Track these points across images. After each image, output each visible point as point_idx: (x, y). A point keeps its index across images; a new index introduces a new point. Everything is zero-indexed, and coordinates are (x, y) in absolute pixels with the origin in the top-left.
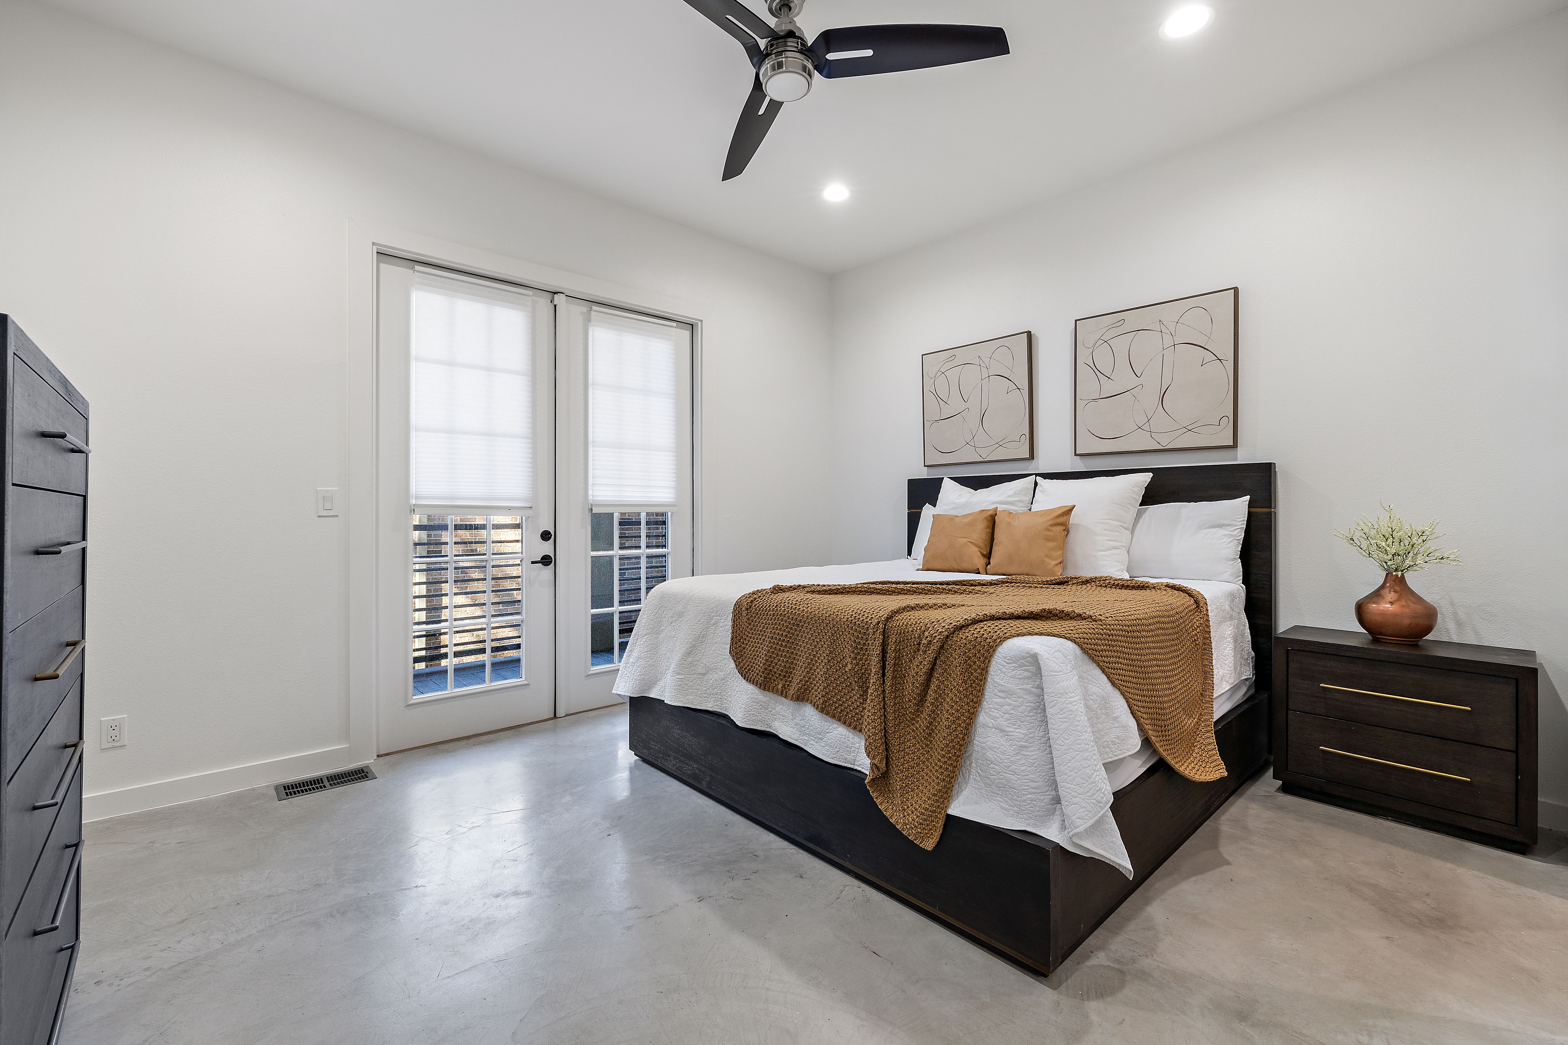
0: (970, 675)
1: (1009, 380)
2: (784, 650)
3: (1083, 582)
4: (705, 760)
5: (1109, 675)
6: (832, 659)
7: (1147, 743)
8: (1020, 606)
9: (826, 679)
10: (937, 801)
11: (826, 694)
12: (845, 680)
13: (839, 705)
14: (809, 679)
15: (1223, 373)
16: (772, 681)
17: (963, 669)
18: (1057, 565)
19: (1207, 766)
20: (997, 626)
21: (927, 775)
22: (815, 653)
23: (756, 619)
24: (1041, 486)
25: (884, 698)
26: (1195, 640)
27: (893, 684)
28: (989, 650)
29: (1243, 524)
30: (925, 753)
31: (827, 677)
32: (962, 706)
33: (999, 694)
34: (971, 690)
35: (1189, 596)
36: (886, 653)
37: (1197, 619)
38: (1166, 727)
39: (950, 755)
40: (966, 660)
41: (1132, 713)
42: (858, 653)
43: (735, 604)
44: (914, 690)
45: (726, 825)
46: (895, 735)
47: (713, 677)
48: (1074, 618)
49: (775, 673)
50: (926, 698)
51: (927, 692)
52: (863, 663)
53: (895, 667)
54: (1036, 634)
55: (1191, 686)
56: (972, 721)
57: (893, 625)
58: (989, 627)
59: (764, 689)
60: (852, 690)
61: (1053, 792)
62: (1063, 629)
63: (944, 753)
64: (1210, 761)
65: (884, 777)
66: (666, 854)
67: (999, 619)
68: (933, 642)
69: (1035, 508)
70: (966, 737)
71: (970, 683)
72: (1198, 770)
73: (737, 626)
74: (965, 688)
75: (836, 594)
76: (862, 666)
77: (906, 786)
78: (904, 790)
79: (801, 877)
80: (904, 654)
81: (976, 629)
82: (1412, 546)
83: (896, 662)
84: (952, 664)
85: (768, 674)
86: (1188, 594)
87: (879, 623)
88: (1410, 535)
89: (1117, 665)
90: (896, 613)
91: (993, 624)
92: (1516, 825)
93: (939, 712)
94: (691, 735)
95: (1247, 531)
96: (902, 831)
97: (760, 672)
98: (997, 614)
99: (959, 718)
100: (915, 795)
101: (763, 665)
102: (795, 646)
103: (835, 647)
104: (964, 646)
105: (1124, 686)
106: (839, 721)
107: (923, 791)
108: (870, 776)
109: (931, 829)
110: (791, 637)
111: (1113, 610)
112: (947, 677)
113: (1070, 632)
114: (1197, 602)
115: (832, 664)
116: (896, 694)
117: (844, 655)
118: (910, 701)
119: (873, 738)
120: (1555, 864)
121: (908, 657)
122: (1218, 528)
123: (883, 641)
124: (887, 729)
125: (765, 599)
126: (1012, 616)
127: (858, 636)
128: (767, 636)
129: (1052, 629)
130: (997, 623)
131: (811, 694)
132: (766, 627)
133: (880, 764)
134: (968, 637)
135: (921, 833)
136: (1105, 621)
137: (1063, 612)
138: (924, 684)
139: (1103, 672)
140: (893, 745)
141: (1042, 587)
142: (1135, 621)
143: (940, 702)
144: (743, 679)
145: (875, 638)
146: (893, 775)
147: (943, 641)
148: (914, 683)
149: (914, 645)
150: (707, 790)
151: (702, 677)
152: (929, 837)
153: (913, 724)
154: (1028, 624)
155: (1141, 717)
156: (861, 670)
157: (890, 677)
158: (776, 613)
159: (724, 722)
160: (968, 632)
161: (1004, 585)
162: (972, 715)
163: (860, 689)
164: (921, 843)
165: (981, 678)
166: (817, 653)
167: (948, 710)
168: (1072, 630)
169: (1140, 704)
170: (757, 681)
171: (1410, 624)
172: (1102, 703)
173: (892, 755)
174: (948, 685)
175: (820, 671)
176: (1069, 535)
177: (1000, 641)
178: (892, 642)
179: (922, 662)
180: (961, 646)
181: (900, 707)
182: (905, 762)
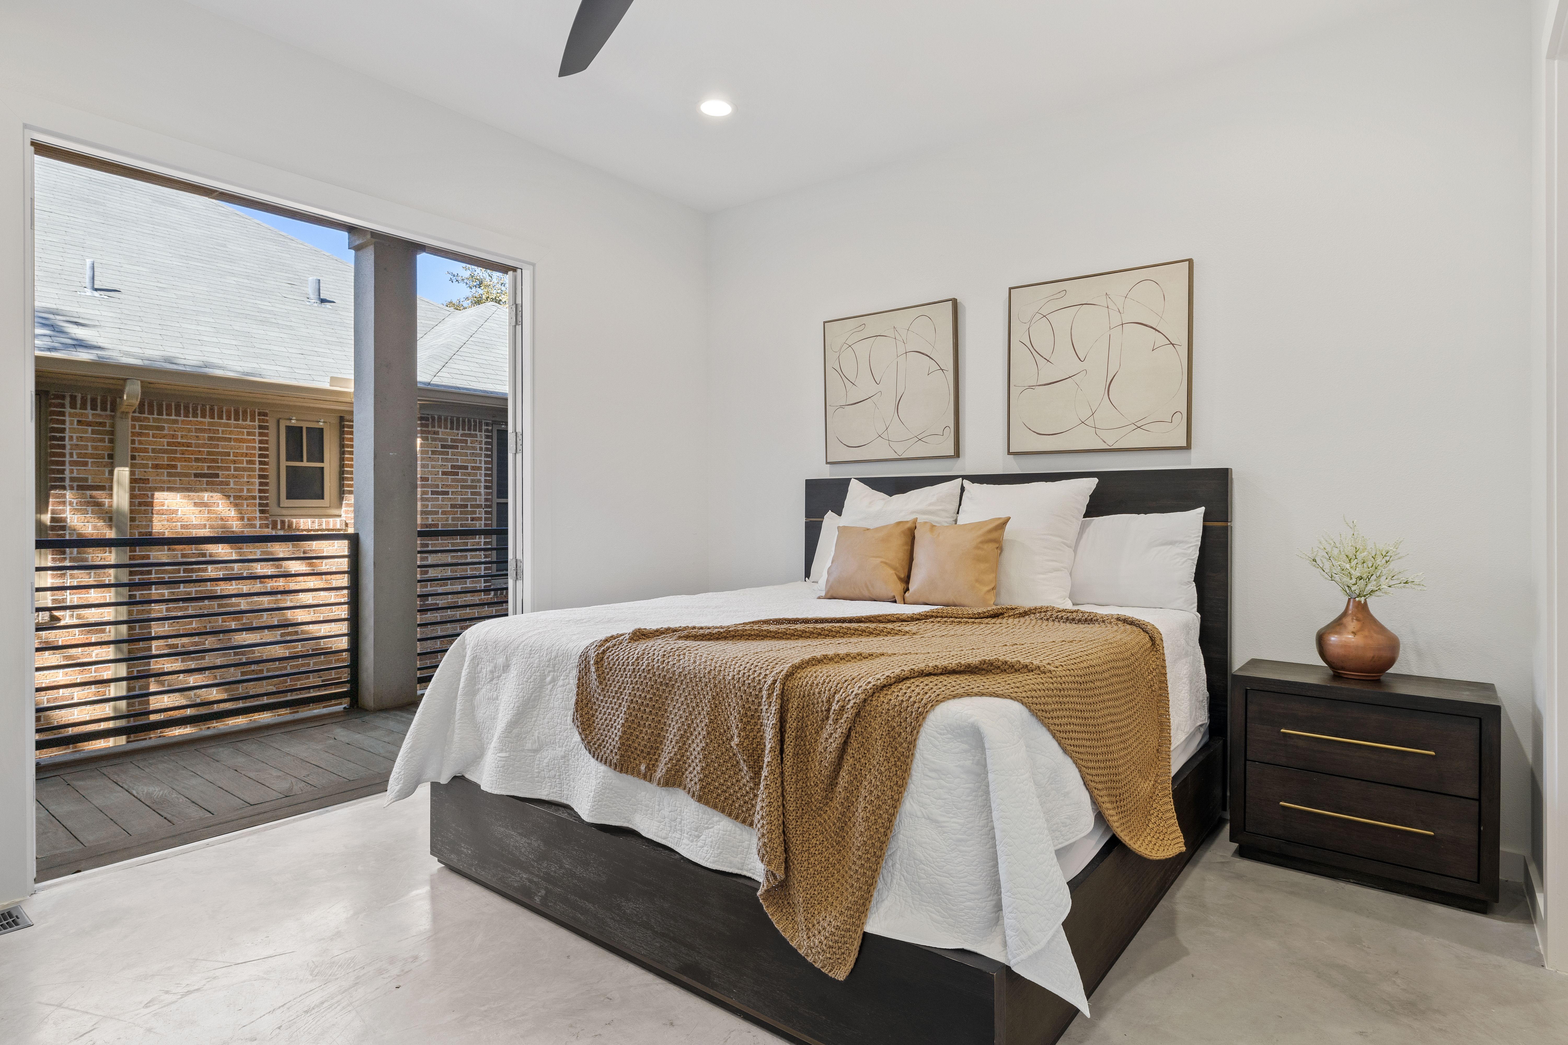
0: (894, 750)
1: (930, 358)
2: (648, 717)
3: (1020, 614)
4: (538, 867)
5: (1060, 740)
6: (713, 730)
7: (1100, 818)
8: (952, 654)
9: (704, 758)
10: (852, 916)
11: (705, 776)
12: (730, 758)
13: (722, 792)
14: (681, 756)
15: (1177, 360)
16: (632, 760)
17: (884, 742)
18: (989, 591)
19: (1165, 839)
20: (927, 685)
21: (837, 882)
22: (689, 722)
23: (609, 676)
24: (968, 491)
25: (782, 782)
26: (1151, 686)
27: (794, 763)
28: (918, 717)
29: (1197, 541)
30: (836, 853)
31: (705, 754)
32: (884, 791)
33: (930, 774)
34: (895, 770)
35: (1143, 631)
36: (784, 721)
37: (1153, 659)
38: (1121, 796)
39: (869, 856)
40: (889, 730)
41: (1084, 784)
42: (748, 721)
43: (581, 656)
44: (821, 771)
45: (568, 957)
46: (797, 831)
47: (548, 755)
48: (1019, 670)
49: (636, 749)
50: (836, 781)
51: (838, 773)
52: (754, 735)
53: (796, 741)
54: (976, 695)
55: (1147, 741)
56: (896, 810)
57: (794, 685)
58: (917, 686)
59: (621, 771)
60: (740, 770)
61: (995, 897)
62: (1007, 687)
63: (860, 853)
64: (1168, 832)
65: (782, 886)
66: (482, 1009)
67: (929, 674)
68: (846, 708)
69: (963, 519)
70: (889, 831)
71: (893, 760)
72: (1155, 844)
73: (583, 685)
74: (887, 767)
75: (718, 639)
76: (753, 739)
77: (811, 897)
78: (808, 903)
79: (672, 1024)
80: (809, 723)
81: (901, 689)
82: (1376, 568)
83: (799, 733)
84: (871, 736)
85: (627, 751)
86: (1142, 629)
87: (776, 682)
88: (1373, 555)
89: (1069, 726)
90: (798, 668)
91: (922, 682)
92: (1478, 882)
93: (854, 800)
94: (518, 833)
95: (1202, 549)
96: (806, 957)
97: (614, 748)
98: (927, 669)
99: (879, 807)
100: (823, 909)
101: (620, 739)
102: (663, 713)
103: (717, 714)
104: (886, 713)
105: (1076, 752)
106: (722, 812)
107: (833, 903)
108: (763, 885)
109: (843, 953)
110: (657, 700)
111: (1062, 656)
112: (865, 753)
113: (1016, 690)
114: (1152, 639)
115: (713, 737)
116: (798, 776)
117: (729, 724)
118: (816, 785)
119: (768, 837)
120: (1515, 922)
121: (814, 728)
122: (1170, 547)
123: (781, 707)
124: (786, 823)
125: (622, 649)
126: (946, 671)
127: (748, 699)
128: (625, 700)
129: (994, 687)
130: (927, 680)
131: (684, 776)
132: (623, 688)
133: (777, 870)
134: (890, 700)
135: (830, 958)
136: (1055, 673)
137: (1006, 663)
138: (834, 762)
139: (1054, 737)
140: (794, 844)
141: (973, 623)
142: (1087, 669)
143: (856, 786)
144: (591, 757)
145: (771, 702)
146: (794, 884)
147: (859, 706)
148: (822, 761)
149: (822, 711)
150: (541, 908)
151: (533, 754)
152: (841, 963)
153: (820, 815)
154: (963, 681)
155: (1095, 788)
156: (752, 744)
157: (790, 754)
158: (637, 668)
159: (564, 815)
160: (891, 694)
161: (928, 621)
162: (896, 802)
163: (751, 769)
164: (830, 971)
165: (908, 754)
166: (693, 722)
167: (866, 797)
168: (1018, 687)
169: (1094, 772)
170: (611, 760)
171: (1373, 657)
172: (1052, 776)
173: (792, 857)
174: (866, 764)
175: (697, 746)
176: (1003, 554)
177: (932, 706)
178: (792, 707)
179: (832, 734)
180: (882, 713)
181: (803, 793)
182: (810, 866)
